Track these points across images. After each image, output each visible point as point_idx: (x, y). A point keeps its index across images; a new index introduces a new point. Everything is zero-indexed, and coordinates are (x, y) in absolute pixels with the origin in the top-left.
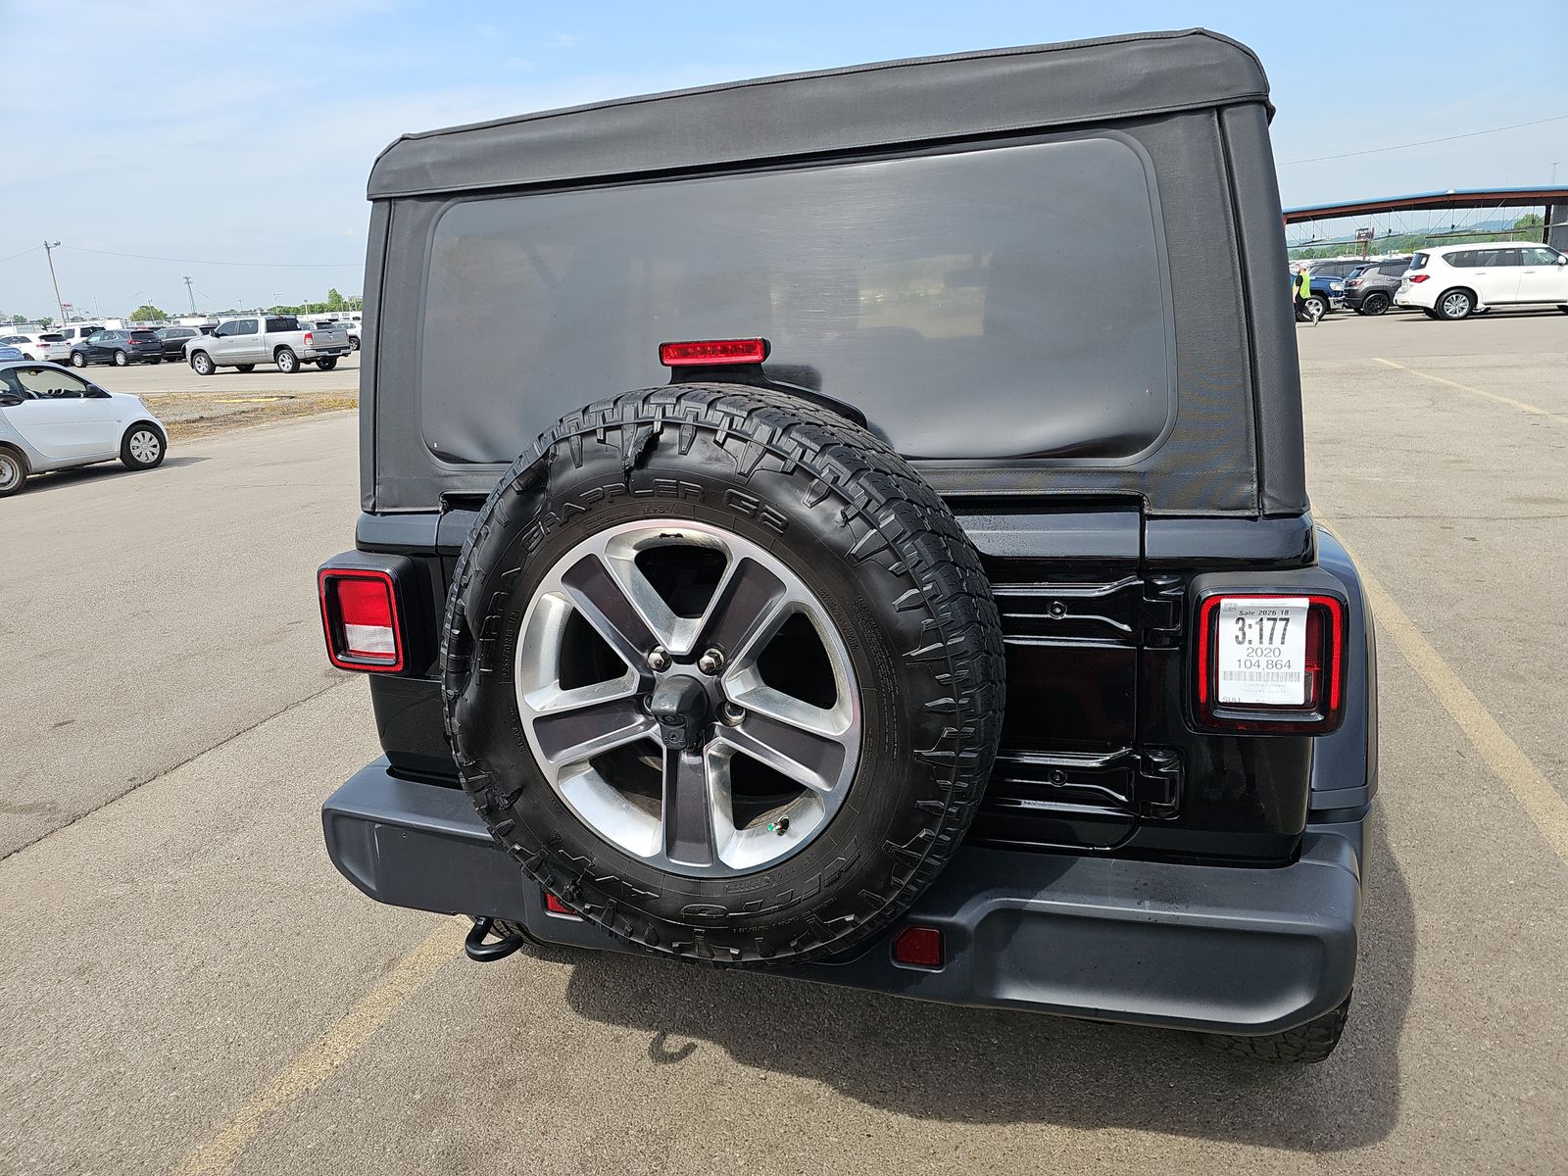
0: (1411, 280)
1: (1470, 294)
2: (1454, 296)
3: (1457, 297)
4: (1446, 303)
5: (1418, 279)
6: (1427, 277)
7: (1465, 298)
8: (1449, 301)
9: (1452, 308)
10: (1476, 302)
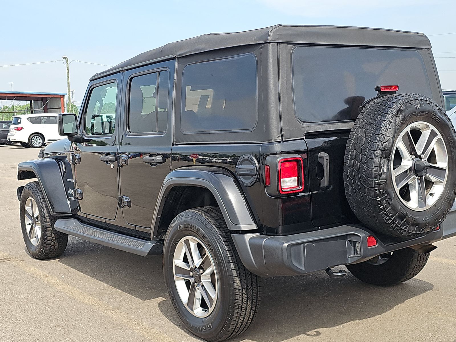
0: (15, 129)
1: (42, 137)
2: (35, 137)
3: (36, 137)
4: (32, 140)
5: (18, 129)
6: (22, 128)
7: (40, 138)
8: (33, 139)
9: (35, 142)
10: (44, 140)
